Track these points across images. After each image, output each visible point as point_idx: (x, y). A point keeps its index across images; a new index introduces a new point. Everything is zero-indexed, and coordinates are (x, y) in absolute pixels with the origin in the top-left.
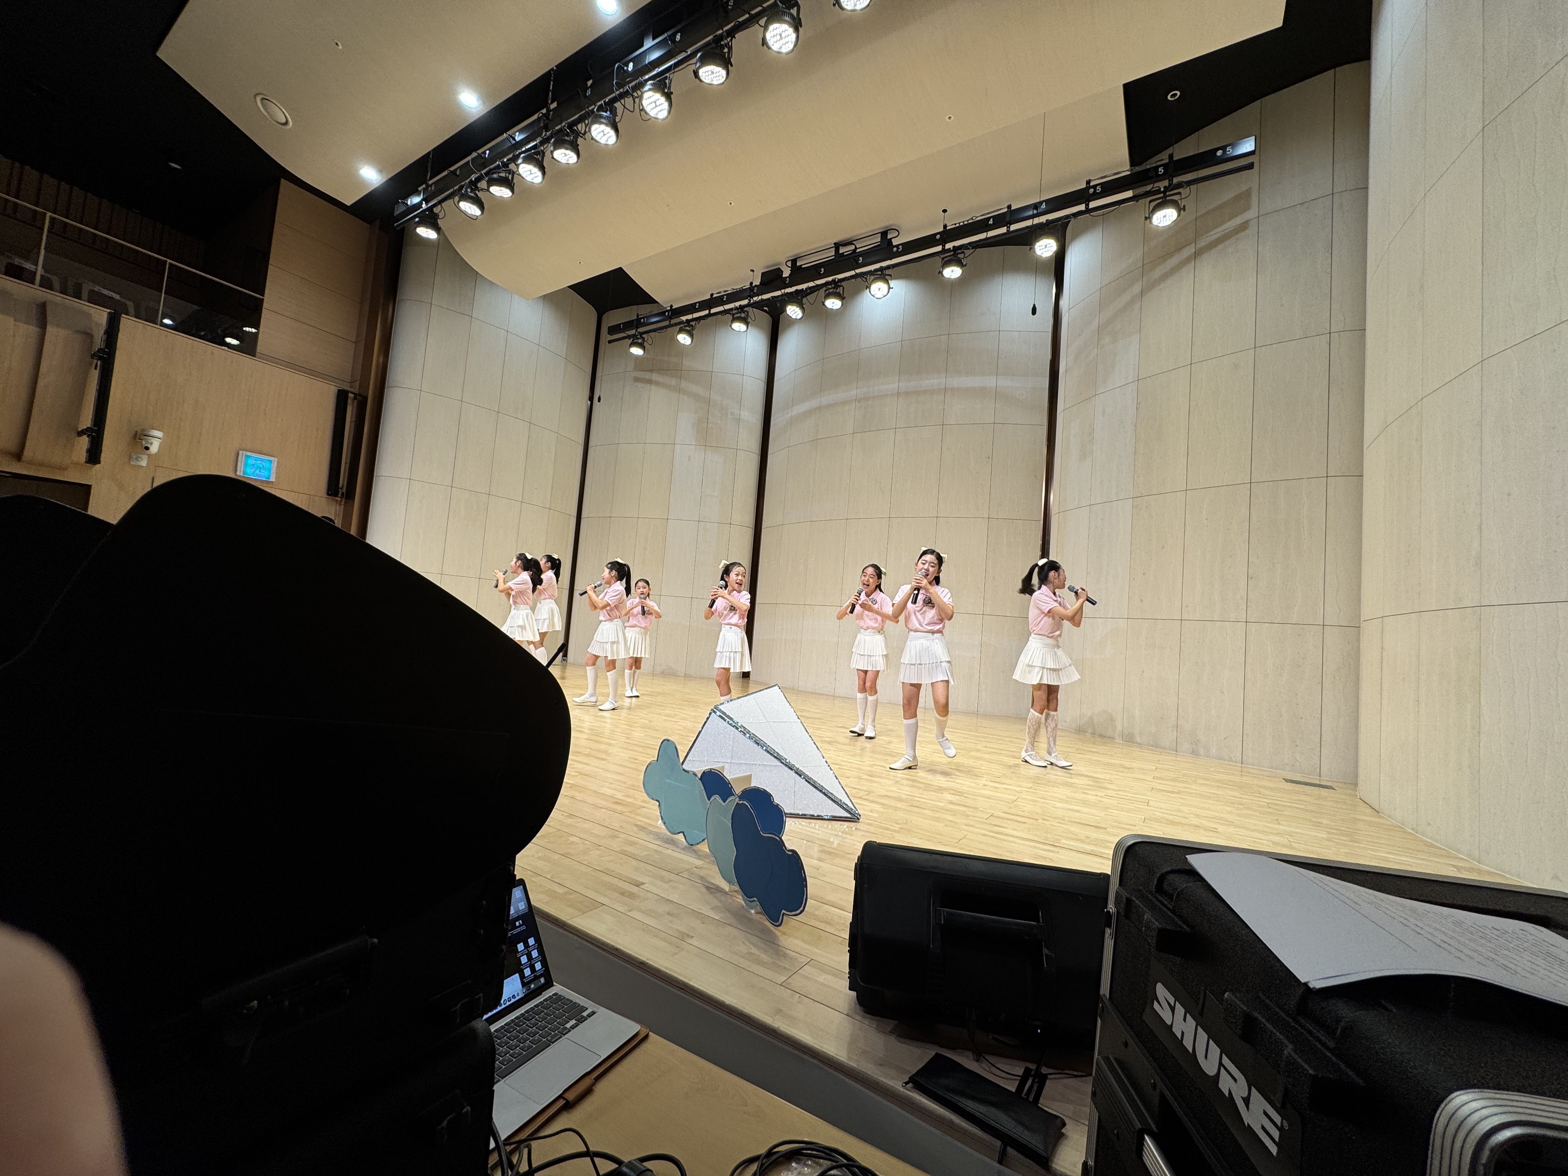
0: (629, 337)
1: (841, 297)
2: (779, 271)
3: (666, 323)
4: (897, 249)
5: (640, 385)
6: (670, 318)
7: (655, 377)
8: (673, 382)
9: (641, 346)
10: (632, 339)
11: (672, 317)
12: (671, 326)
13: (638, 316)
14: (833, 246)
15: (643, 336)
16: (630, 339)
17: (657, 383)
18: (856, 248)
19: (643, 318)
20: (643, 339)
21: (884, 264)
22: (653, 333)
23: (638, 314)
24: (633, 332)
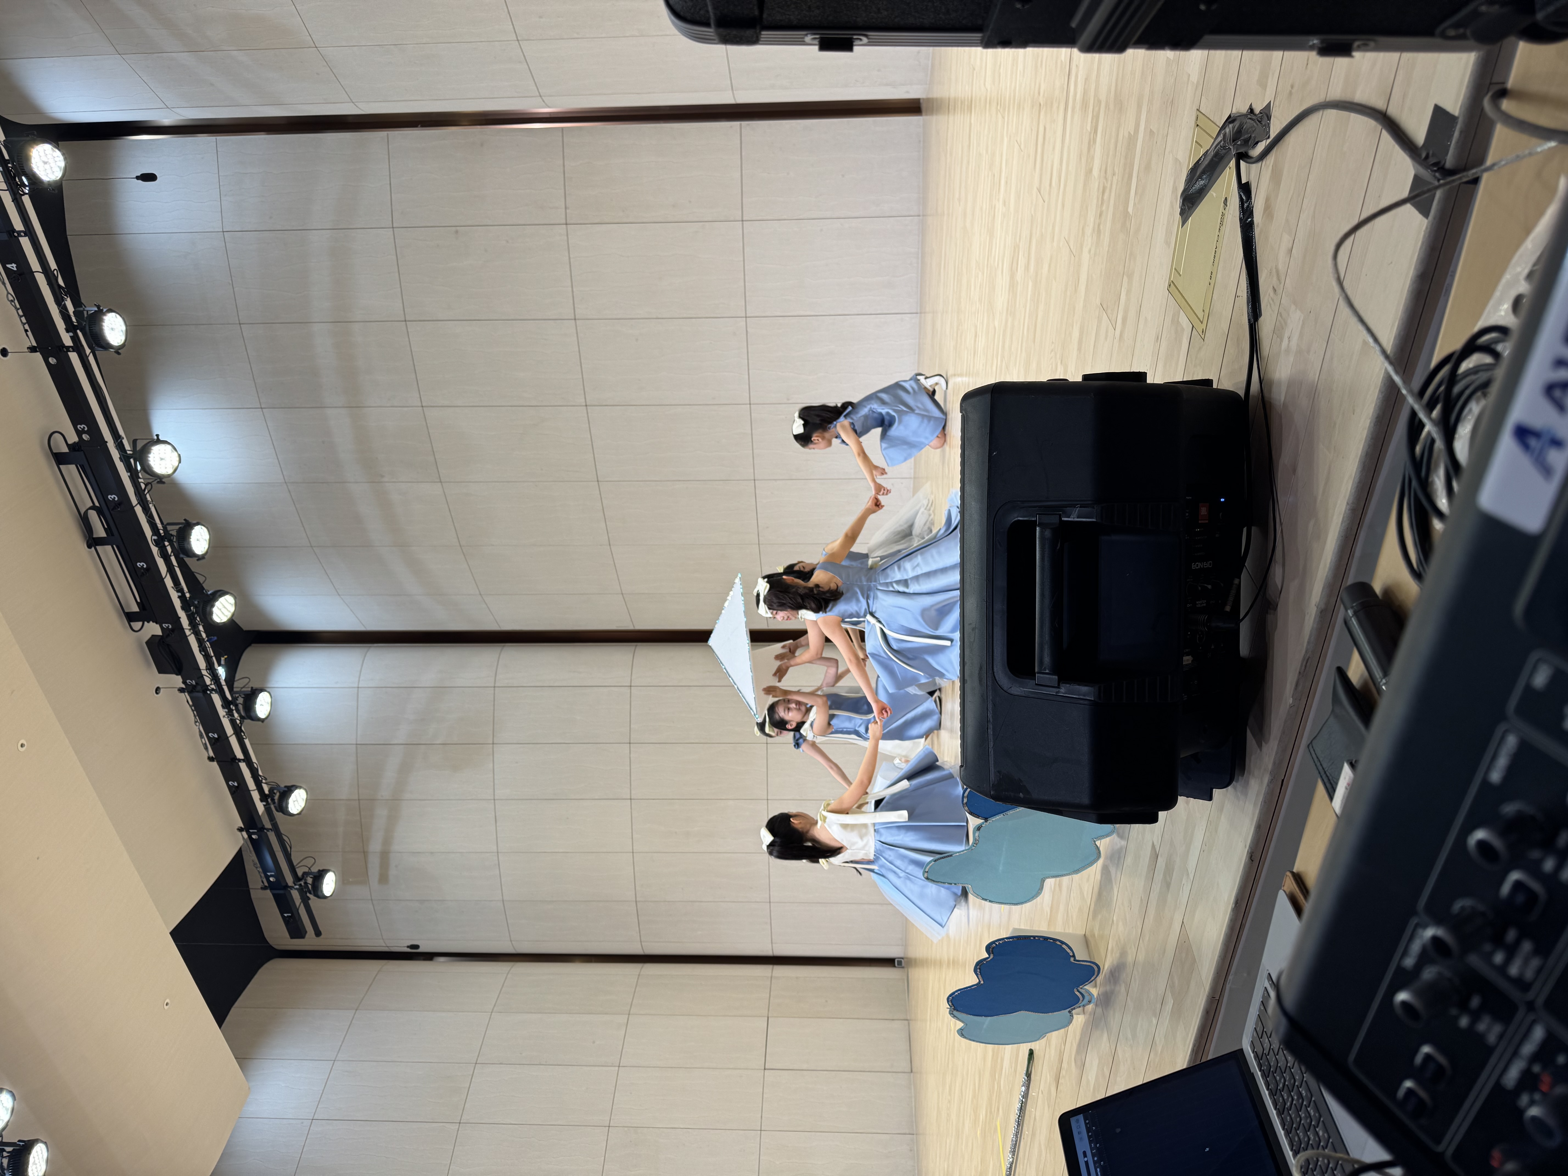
0: (305, 901)
1: (186, 528)
2: (154, 644)
3: (272, 836)
4: (85, 432)
5: (392, 872)
6: (261, 829)
7: (375, 846)
8: (382, 812)
9: (319, 876)
10: (308, 895)
11: (259, 826)
12: (276, 828)
13: (264, 888)
14: (93, 548)
15: (300, 874)
16: (309, 899)
17: (387, 841)
18: (93, 508)
19: (267, 877)
20: (305, 874)
21: (115, 454)
22: (293, 858)
23: (262, 888)
24: (295, 895)
